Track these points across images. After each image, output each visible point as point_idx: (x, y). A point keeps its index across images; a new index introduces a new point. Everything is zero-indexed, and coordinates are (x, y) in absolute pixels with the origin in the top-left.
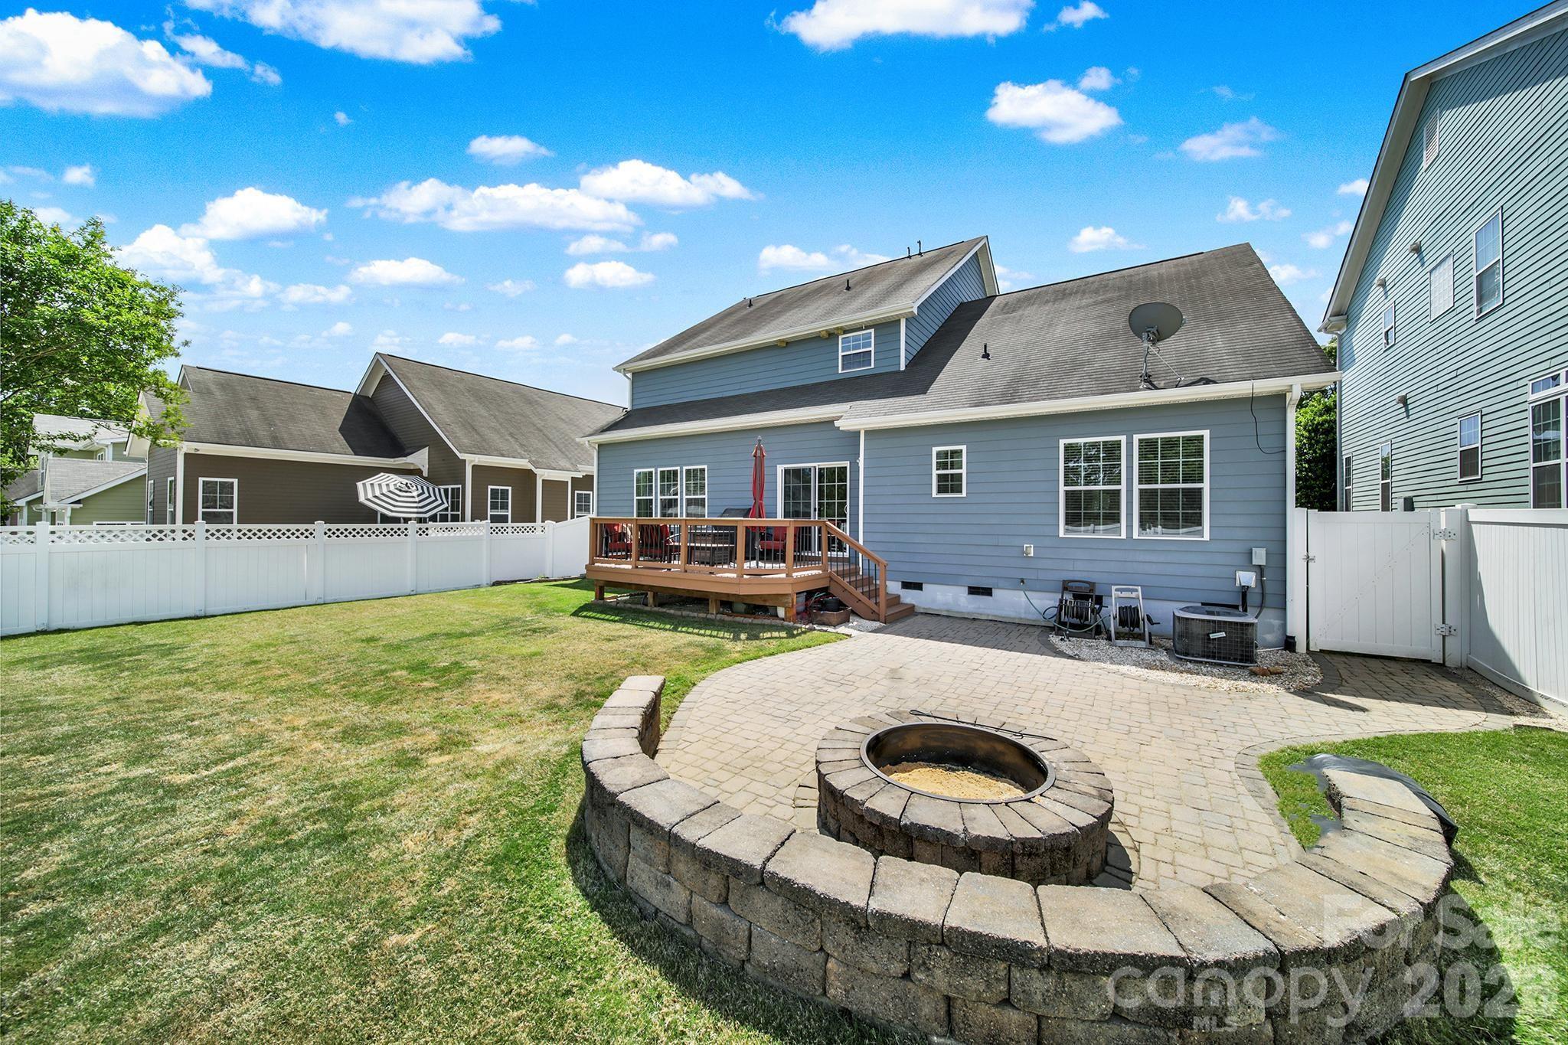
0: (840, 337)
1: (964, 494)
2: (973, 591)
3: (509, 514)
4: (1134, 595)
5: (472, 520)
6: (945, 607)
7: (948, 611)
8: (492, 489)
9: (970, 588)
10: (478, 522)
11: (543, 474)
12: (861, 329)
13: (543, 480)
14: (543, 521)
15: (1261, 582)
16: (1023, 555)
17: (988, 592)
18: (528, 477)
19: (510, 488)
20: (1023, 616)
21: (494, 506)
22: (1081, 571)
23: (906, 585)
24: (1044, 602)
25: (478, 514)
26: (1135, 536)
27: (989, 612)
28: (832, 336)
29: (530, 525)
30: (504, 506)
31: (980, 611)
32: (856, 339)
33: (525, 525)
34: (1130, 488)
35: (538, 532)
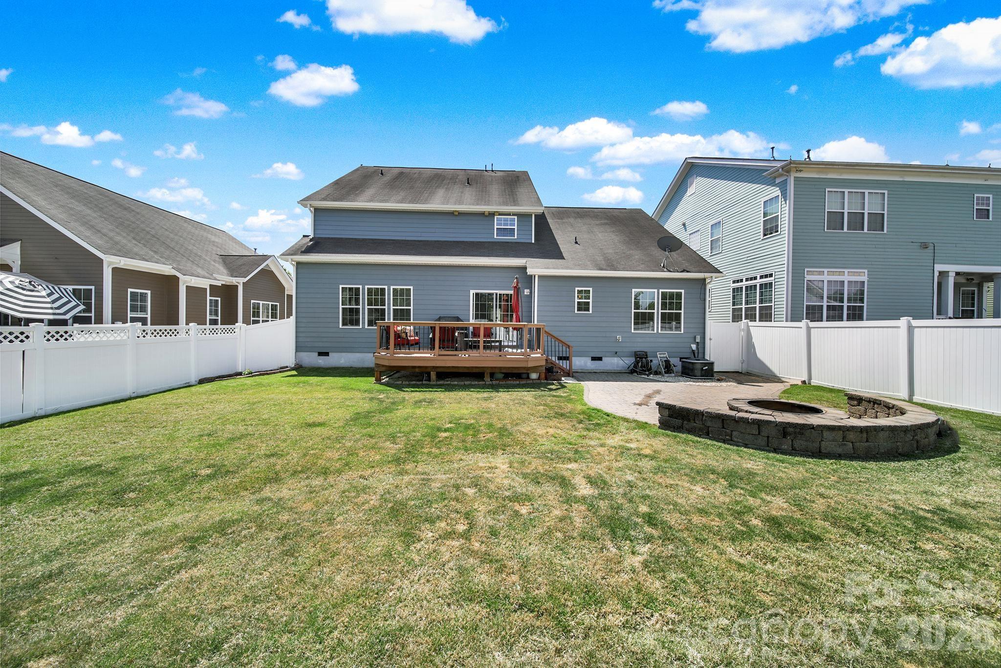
0: (496, 217)
1: (591, 312)
2: (594, 359)
3: (149, 316)
4: (665, 356)
5: (113, 323)
6: (581, 368)
7: (581, 370)
8: (131, 293)
9: (592, 357)
10: (119, 325)
11: (186, 281)
12: (509, 214)
13: (187, 286)
14: (187, 324)
15: (697, 348)
16: (617, 341)
17: (600, 359)
18: (171, 282)
19: (149, 292)
20: (615, 369)
21: (134, 309)
22: (640, 347)
23: (560, 358)
24: (627, 362)
25: (119, 316)
26: (660, 332)
27: (600, 368)
28: (492, 215)
29: (173, 327)
30: (143, 309)
31: (597, 368)
32: (506, 220)
33: (168, 327)
34: (658, 312)
35: (182, 335)
